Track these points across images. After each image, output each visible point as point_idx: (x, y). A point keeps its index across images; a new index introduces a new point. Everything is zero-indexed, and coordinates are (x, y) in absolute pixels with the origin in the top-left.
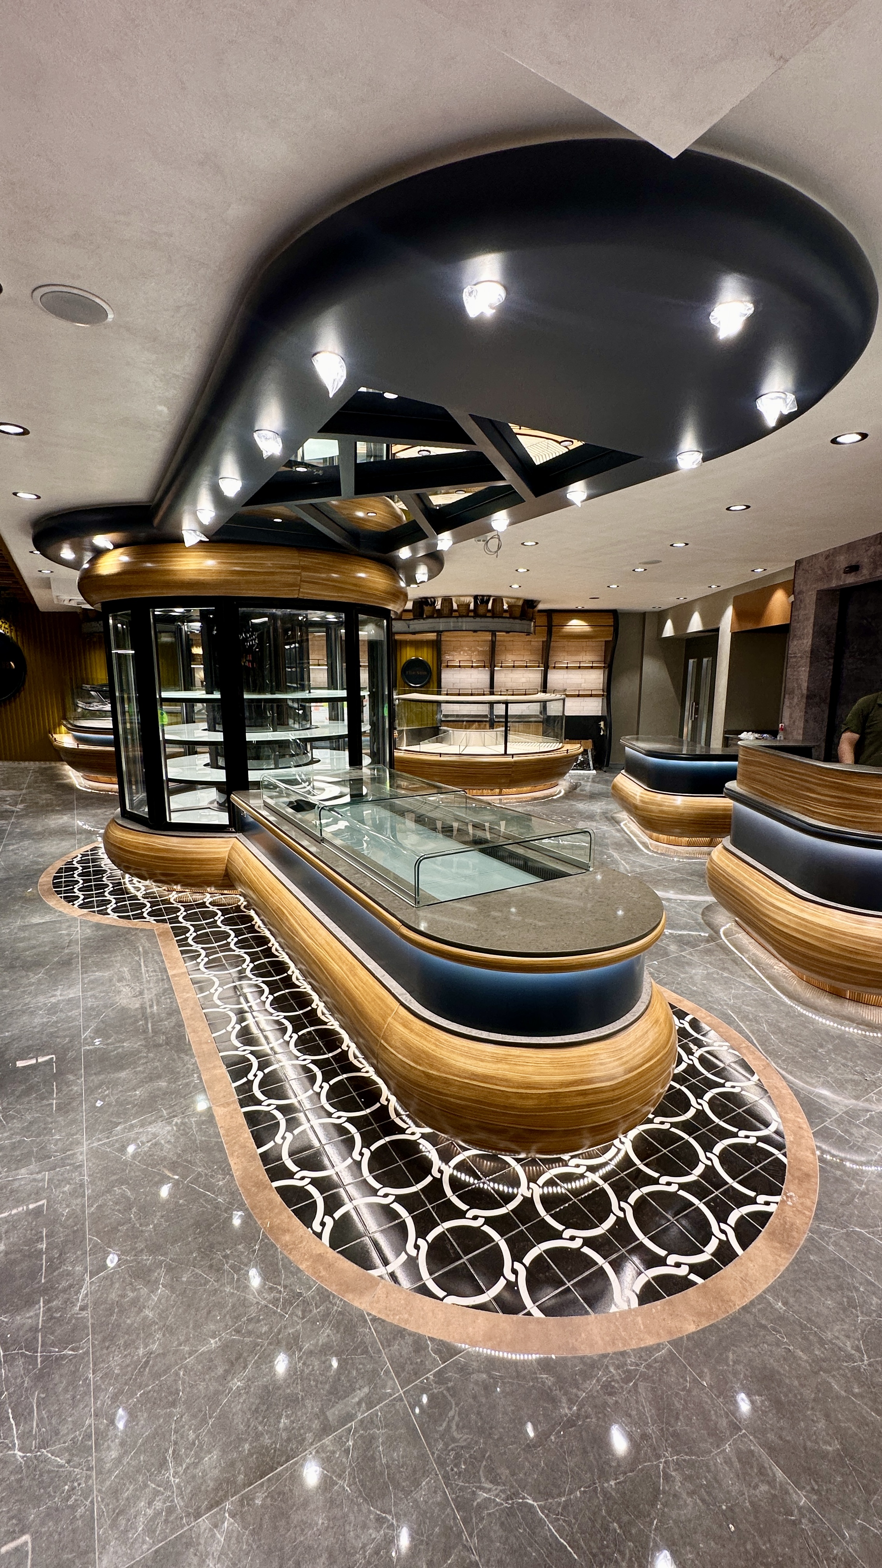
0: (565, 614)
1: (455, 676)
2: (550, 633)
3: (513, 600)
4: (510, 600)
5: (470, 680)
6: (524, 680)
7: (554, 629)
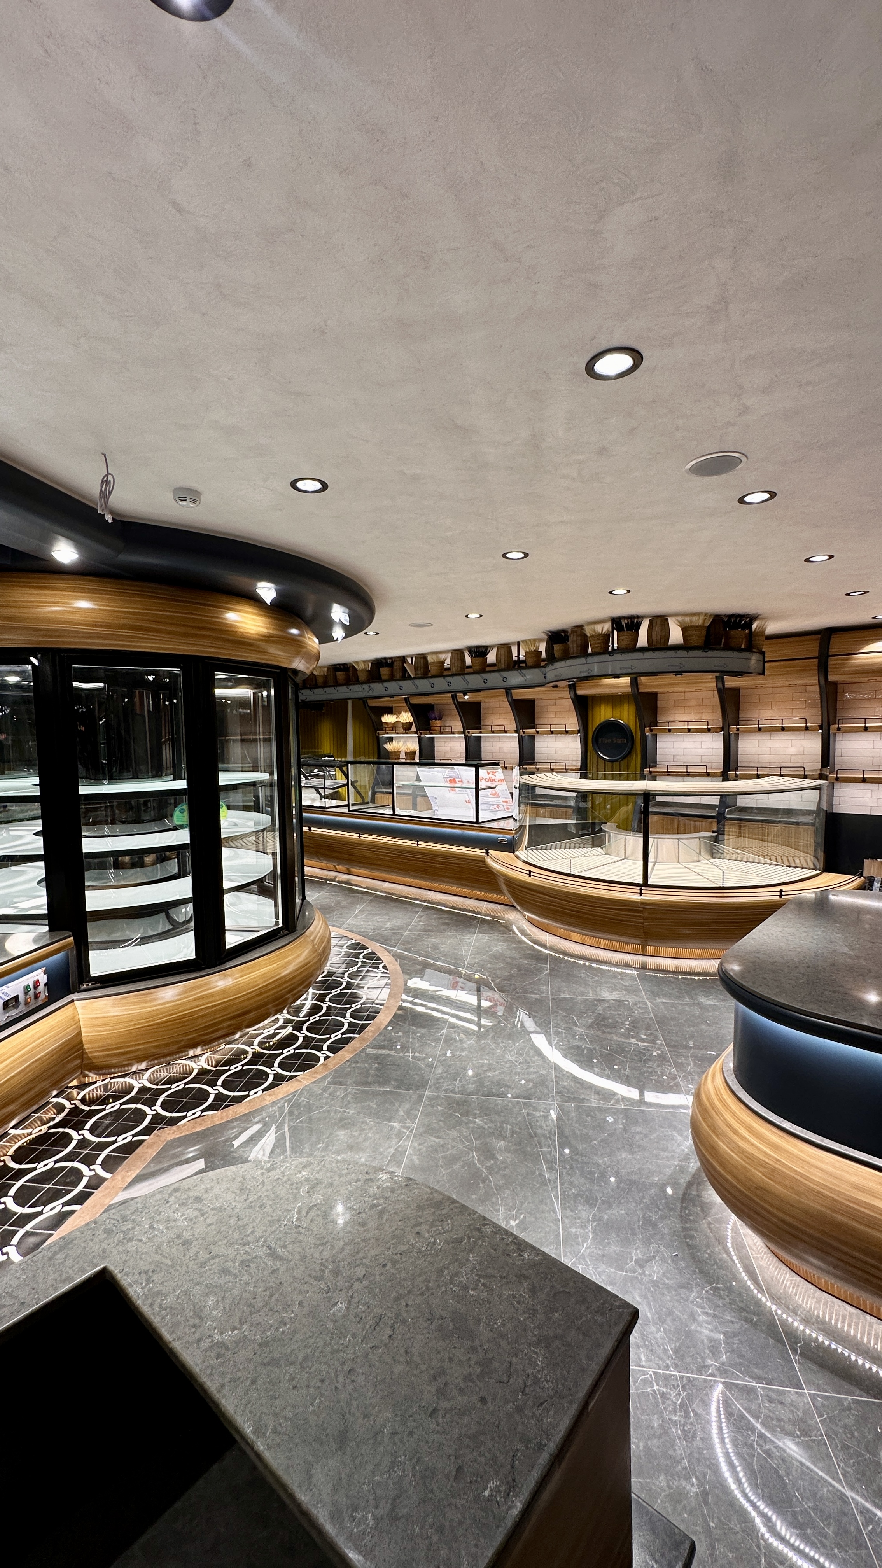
0: (847, 635)
1: (677, 745)
2: (823, 668)
3: (687, 619)
4: (680, 618)
5: (700, 751)
6: (792, 751)
7: (832, 662)
